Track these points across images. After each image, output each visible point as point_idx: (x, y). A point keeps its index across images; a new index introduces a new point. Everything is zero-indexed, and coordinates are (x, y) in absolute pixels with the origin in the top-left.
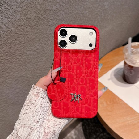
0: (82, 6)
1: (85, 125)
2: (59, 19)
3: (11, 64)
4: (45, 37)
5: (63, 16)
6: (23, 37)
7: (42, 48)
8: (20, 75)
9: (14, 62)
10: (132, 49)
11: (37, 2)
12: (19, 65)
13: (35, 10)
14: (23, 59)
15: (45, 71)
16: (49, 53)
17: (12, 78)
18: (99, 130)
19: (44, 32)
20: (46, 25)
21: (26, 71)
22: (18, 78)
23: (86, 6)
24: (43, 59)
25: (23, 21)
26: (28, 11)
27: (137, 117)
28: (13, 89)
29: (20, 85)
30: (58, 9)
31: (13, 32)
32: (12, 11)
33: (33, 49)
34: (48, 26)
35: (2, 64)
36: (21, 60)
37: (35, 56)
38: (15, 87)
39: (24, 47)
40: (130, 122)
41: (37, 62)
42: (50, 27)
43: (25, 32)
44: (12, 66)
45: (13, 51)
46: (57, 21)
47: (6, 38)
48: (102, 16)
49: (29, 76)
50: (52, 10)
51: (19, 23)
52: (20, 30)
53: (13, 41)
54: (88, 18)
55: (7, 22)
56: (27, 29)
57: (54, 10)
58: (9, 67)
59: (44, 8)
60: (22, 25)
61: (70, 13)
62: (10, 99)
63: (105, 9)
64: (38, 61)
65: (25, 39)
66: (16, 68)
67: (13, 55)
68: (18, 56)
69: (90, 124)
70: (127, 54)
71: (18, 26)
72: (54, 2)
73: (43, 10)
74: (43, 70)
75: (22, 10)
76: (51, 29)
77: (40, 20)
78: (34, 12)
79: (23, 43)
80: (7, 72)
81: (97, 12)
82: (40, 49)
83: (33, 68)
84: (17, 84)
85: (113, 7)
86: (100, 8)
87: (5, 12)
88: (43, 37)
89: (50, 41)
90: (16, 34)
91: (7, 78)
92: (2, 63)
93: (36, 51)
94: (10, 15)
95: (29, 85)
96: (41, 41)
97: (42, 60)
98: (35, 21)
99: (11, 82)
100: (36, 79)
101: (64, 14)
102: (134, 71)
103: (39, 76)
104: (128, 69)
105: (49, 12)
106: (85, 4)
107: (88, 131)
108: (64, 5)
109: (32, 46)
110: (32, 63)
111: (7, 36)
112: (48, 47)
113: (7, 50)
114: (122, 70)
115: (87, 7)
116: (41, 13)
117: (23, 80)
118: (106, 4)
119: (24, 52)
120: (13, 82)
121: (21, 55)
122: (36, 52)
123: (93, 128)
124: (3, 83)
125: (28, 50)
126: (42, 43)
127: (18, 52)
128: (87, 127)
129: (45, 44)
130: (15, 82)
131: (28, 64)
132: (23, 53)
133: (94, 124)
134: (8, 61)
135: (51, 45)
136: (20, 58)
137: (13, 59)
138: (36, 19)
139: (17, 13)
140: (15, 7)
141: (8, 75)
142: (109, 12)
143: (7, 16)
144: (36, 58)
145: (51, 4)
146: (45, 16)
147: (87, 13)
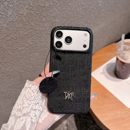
0: (76, 3)
1: (77, 116)
2: (52, 16)
4: (38, 33)
5: (56, 13)
6: (15, 33)
7: (35, 44)
8: (12, 70)
9: (5, 57)
10: (124, 45)
12: (11, 61)
14: (15, 55)
15: (38, 67)
16: (42, 49)
17: (4, 73)
18: (90, 122)
19: (37, 29)
20: (39, 22)
21: (18, 66)
22: (10, 73)
23: (80, 4)
24: (35, 55)
25: (14, 17)
26: (20, 7)
27: (127, 111)
29: (12, 79)
30: (51, 6)
31: (5, 28)
32: (3, 7)
33: (25, 45)
34: (41, 23)
37: (27, 52)
39: (16, 43)
40: (119, 116)
42: (43, 24)
43: (17, 28)
44: (4, 61)
45: (4, 47)
46: (50, 18)
48: (96, 13)
49: (21, 71)
50: (45, 6)
51: (11, 19)
52: (11, 26)
53: (5, 37)
54: (82, 15)
56: (19, 25)
57: (48, 7)
58: (1, 63)
59: (36, 4)
60: (13, 21)
61: (64, 10)
62: (2, 93)
63: (99, 7)
64: (30, 56)
65: (17, 35)
66: (7, 63)
67: (5, 50)
68: (10, 52)
70: (119, 50)
71: (10, 22)
75: (14, 6)
76: (45, 26)
77: (33, 16)
78: (27, 8)
79: (15, 39)
81: (91, 10)
82: (33, 45)
83: (26, 64)
84: (9, 78)
85: (106, 5)
86: (94, 6)
88: (35, 33)
89: (44, 38)
90: (8, 30)
93: (29, 47)
95: (21, 80)
98: (27, 17)
100: (29, 74)
101: (57, 11)
102: (126, 67)
103: (31, 71)
104: (120, 65)
105: (41, 9)
107: (79, 122)
108: (58, 2)
109: (24, 42)
112: (41, 43)
114: (114, 65)
115: (81, 4)
116: (33, 9)
117: (15, 75)
119: (17, 48)
120: (5, 77)
121: (13, 51)
122: (28, 48)
123: (84, 120)
125: (20, 46)
126: (35, 40)
127: (10, 48)
128: (78, 118)
129: (38, 40)
130: (7, 76)
131: (20, 60)
132: (15, 49)
133: (85, 116)
135: (44, 41)
136: (12, 54)
137: (5, 55)
138: (29, 15)
139: (9, 9)
140: (6, 3)
142: (103, 10)
144: (29, 53)
145: (44, 1)
146: (37, 12)
147: (81, 10)
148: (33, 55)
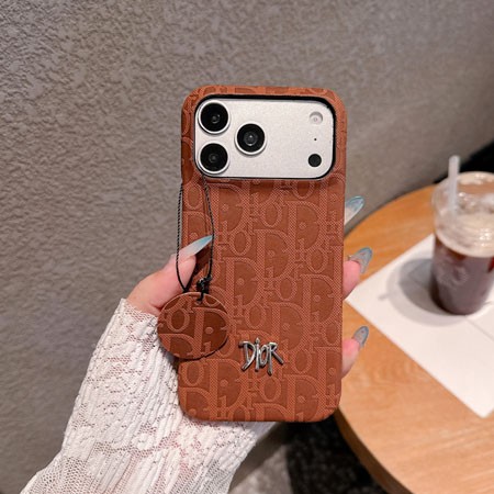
0: (295, 45)
1: (299, 455)
3: (49, 233)
4: (167, 146)
5: (228, 78)
6: (94, 144)
7: (156, 183)
8: (77, 272)
9: (57, 225)
10: (461, 195)
11: (142, 29)
12: (76, 239)
13: (136, 57)
14: (88, 218)
17: (49, 281)
18: (347, 475)
19: (164, 130)
20: (172, 108)
21: (97, 258)
22: (68, 282)
23: (308, 46)
25: (93, 90)
26: (112, 58)
28: (52, 321)
30: (212, 54)
31: (61, 127)
32: (60, 57)
33: (125, 185)
35: (19, 231)
36: (82, 220)
37: (129, 208)
38: (58, 313)
39: (94, 179)
41: (137, 229)
43: (102, 129)
44: (52, 239)
45: (56, 191)
47: (36, 147)
48: (362, 79)
49: (106, 275)
50: (192, 56)
51: (81, 98)
52: (83, 121)
53: (60, 158)
55: (40, 92)
56: (108, 119)
57: (201, 58)
58: (42, 244)
59: (165, 49)
60: (89, 105)
61: (255, 68)
63: (372, 57)
64: (138, 225)
65: (100, 150)
66: (63, 246)
67: (58, 202)
68: (73, 207)
69: (316, 452)
70: (443, 212)
71: (79, 107)
72: (199, 31)
73: (162, 56)
74: (157, 258)
75: (92, 55)
77: (153, 88)
78: (133, 62)
79: (92, 165)
80: (36, 261)
82: (149, 187)
83: (121, 251)
84: (66, 301)
85: (400, 51)
87: (37, 59)
88: (158, 146)
90: (70, 132)
91: (32, 281)
92: (20, 228)
93: (135, 191)
94: (51, 69)
95: (106, 309)
96: (152, 160)
97: (153, 224)
98: (134, 91)
99: (48, 294)
101: (232, 72)
102: (468, 270)
104: (446, 262)
105: (181, 64)
106: (306, 37)
107: (306, 477)
108: (235, 40)
109: (121, 176)
110: (120, 233)
111: (38, 141)
112: (174, 178)
113: (37, 184)
114: (428, 267)
115: (311, 50)
116: (154, 66)
117: (86, 288)
118: (377, 39)
119: (96, 194)
120: (53, 295)
121: (82, 205)
122: (133, 194)
123: (324, 467)
124: (18, 295)
125: (109, 188)
126: (155, 167)
127: (75, 195)
128: (303, 462)
129: (167, 170)
130: (59, 294)
131: (104, 236)
132: (91, 198)
133: (329, 453)
134: (41, 223)
136: (79, 214)
137: (58, 217)
138: (139, 84)
139: (77, 64)
140: (68, 46)
141: (37, 270)
143: (42, 75)
144: (134, 214)
145: (191, 38)
146: (167, 76)
147: (311, 69)
148: (146, 222)
